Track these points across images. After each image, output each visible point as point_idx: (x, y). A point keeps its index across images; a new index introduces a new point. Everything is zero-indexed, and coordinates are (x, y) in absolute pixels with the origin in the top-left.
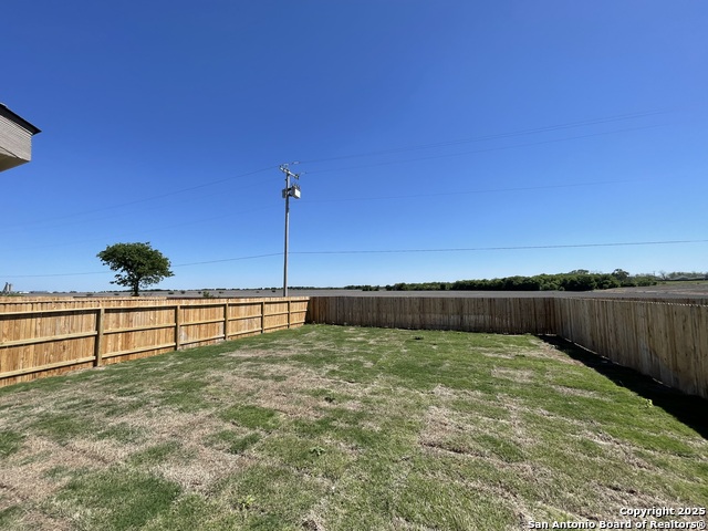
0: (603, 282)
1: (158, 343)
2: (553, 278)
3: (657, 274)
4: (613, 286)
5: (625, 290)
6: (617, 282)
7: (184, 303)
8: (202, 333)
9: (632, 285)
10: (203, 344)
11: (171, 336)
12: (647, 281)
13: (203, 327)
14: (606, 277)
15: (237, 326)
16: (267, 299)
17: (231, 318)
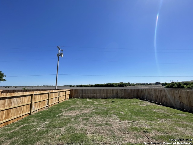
0: (126, 85)
1: (23, 113)
2: (116, 84)
3: (135, 83)
4: (128, 86)
5: (130, 87)
6: (128, 85)
7: (35, 93)
8: (40, 106)
9: (131, 86)
10: (40, 110)
11: (28, 109)
12: (133, 85)
13: (41, 103)
14: (126, 84)
15: (51, 101)
16: (60, 90)
17: (50, 98)
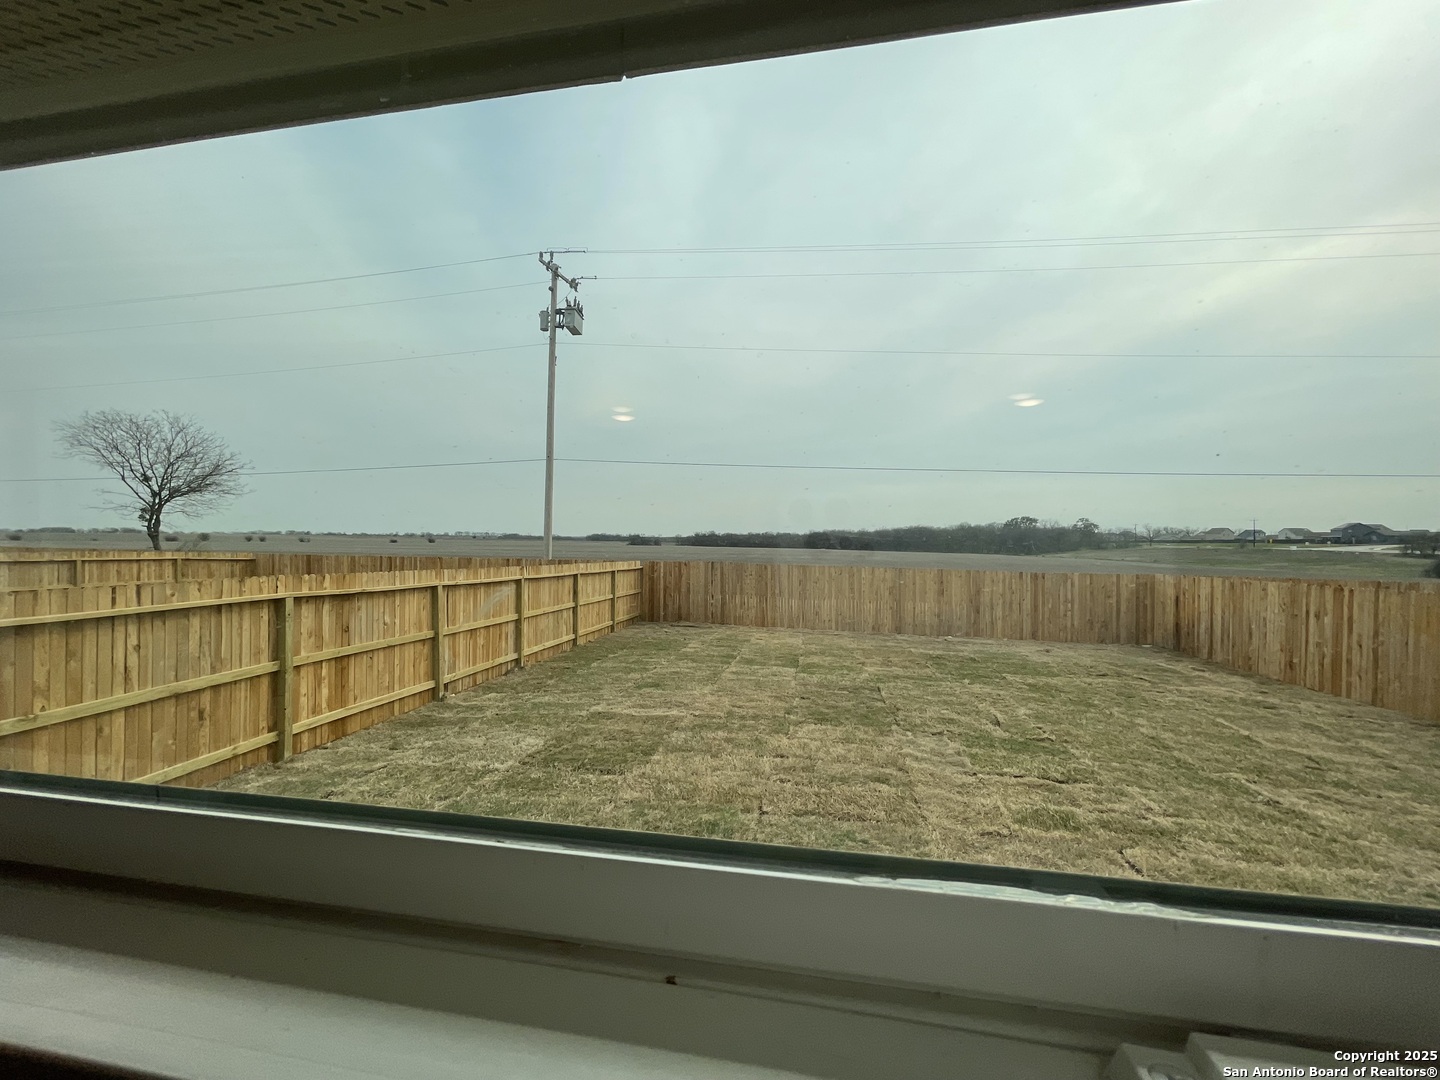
0: (1058, 540)
3: (1141, 531)
6: (1080, 542)
8: (480, 653)
9: (1102, 548)
11: (424, 666)
13: (481, 638)
14: (1063, 533)
15: (536, 630)
16: (582, 568)
17: (526, 613)
